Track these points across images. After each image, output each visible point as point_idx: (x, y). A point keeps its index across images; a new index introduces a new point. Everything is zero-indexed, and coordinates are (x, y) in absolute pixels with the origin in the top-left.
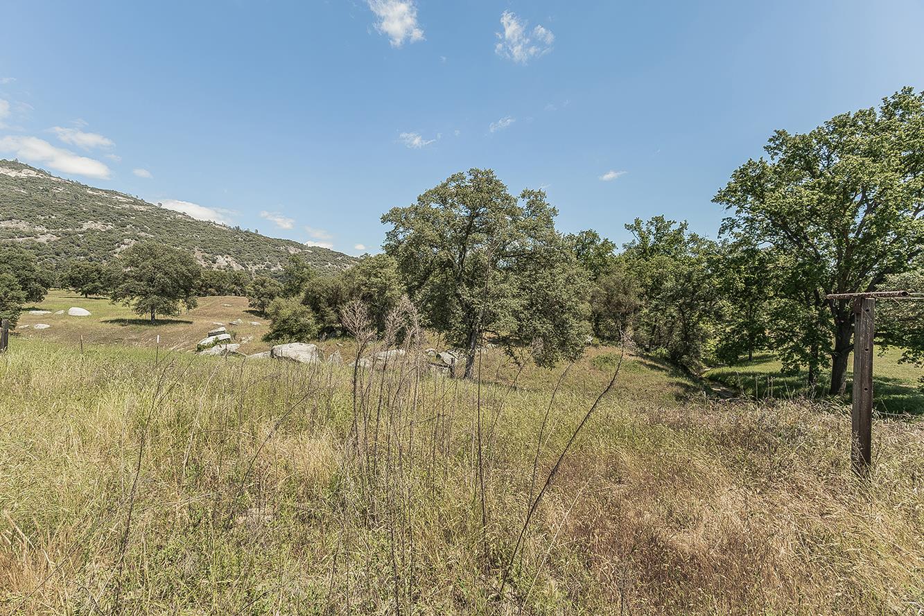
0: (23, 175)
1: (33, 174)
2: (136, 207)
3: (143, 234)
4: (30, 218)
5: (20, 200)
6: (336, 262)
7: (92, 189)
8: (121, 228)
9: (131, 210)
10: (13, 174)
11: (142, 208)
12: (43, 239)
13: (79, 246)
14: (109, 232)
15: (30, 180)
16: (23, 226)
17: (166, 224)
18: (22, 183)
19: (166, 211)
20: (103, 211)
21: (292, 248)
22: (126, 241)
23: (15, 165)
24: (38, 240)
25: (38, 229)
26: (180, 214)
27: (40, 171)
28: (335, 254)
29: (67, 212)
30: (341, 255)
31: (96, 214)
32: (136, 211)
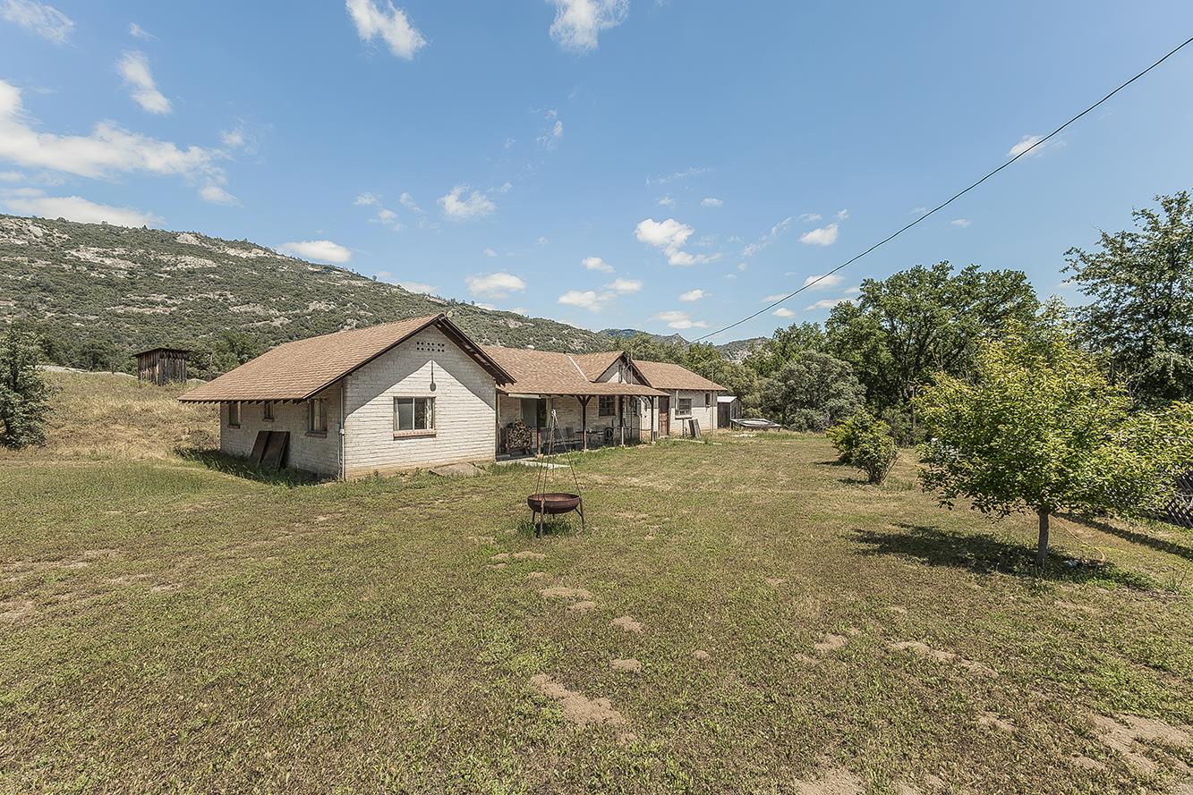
0: (252, 255)
1: (261, 253)
2: (353, 282)
3: (362, 312)
4: (264, 301)
5: (254, 283)
6: (562, 337)
7: (313, 265)
8: (342, 307)
9: (350, 286)
10: (244, 255)
11: (359, 284)
12: (277, 323)
13: (307, 328)
14: (332, 311)
15: (259, 260)
16: (259, 309)
17: (383, 299)
18: (253, 263)
19: (381, 285)
20: (325, 289)
21: (511, 320)
22: (349, 321)
23: (245, 246)
24: (273, 324)
25: (271, 312)
26: (395, 287)
27: (266, 250)
28: (560, 327)
29: (294, 293)
30: (567, 327)
31: (321, 294)
32: (354, 287)
